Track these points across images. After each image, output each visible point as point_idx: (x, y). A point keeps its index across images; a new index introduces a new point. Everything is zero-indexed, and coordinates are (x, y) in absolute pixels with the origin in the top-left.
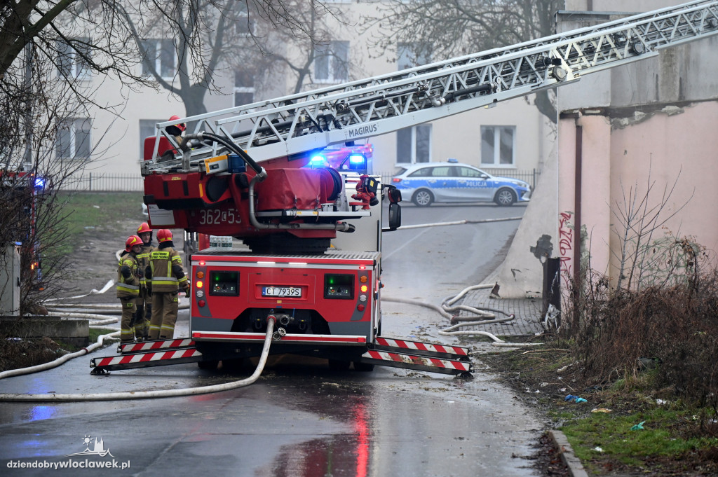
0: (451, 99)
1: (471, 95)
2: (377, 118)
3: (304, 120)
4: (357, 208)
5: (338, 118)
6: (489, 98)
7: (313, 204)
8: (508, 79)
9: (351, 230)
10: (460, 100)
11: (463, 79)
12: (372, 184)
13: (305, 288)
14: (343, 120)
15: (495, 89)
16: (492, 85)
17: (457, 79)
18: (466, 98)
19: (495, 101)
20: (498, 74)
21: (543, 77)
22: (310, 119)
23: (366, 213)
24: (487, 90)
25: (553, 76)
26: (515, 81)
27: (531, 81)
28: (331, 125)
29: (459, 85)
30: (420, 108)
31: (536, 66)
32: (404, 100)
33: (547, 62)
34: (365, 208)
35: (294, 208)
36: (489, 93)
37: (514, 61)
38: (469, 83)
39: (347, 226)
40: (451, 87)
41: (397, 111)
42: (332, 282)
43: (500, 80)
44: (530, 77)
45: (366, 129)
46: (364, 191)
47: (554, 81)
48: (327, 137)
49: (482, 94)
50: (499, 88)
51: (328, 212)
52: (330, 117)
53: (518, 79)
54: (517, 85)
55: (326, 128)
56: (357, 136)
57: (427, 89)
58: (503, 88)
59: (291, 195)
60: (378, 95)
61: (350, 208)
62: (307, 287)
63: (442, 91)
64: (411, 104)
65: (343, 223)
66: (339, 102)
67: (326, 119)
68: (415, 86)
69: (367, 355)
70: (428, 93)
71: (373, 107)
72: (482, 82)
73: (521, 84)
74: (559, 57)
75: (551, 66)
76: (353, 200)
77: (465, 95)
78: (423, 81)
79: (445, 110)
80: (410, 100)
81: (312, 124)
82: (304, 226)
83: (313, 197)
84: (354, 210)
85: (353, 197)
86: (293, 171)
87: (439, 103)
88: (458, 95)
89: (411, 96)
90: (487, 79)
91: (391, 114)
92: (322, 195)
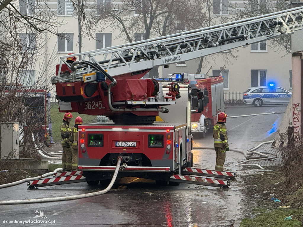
0: (222, 43)
1: (234, 41)
2: (181, 53)
3: (139, 53)
4: (169, 100)
5: (160, 53)
6: (243, 43)
7: (143, 97)
8: (254, 32)
9: (166, 111)
10: (228, 43)
11: (229, 33)
12: (176, 87)
13: (138, 142)
14: (162, 54)
15: (246, 38)
16: (245, 36)
17: (226, 33)
18: (231, 42)
19: (247, 44)
20: (249, 30)
21: (273, 32)
22: (143, 54)
23: (174, 102)
24: (242, 38)
25: (279, 31)
26: (258, 34)
27: (267, 34)
28: (155, 57)
29: (227, 36)
30: (205, 48)
31: (270, 26)
32: (196, 43)
33: (276, 23)
34: (173, 99)
35: (132, 100)
36: (243, 40)
37: (258, 24)
38: (232, 35)
39: (164, 110)
40: (222, 37)
41: (192, 49)
42: (153, 138)
43: (249, 33)
44: (266, 32)
45: (175, 59)
46: (172, 91)
47: (280, 33)
48: (153, 63)
49: (240, 40)
50: (249, 37)
51: (152, 102)
52: (155, 52)
53: (259, 33)
54: (259, 36)
55: (152, 58)
56: (169, 62)
57: (209, 38)
58: (251, 37)
59: (130, 93)
60: (181, 41)
61: (165, 100)
62: (139, 141)
63: (218, 39)
64: (200, 46)
65: (162, 108)
66: (159, 44)
67: (152, 53)
68: (202, 36)
69: (173, 177)
70: (209, 40)
71: (179, 47)
72: (240, 34)
73: (261, 35)
74: (282, 21)
75: (278, 26)
76: (167, 96)
77: (230, 41)
78: (207, 34)
79: (219, 49)
80: (199, 43)
81: (145, 56)
82: (139, 109)
83: (143, 95)
84: (167, 101)
85: (167, 94)
86: (132, 80)
87: (215, 45)
88: (226, 41)
89: (200, 41)
90: (242, 33)
91: (189, 51)
92: (148, 93)
